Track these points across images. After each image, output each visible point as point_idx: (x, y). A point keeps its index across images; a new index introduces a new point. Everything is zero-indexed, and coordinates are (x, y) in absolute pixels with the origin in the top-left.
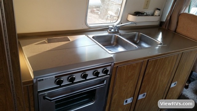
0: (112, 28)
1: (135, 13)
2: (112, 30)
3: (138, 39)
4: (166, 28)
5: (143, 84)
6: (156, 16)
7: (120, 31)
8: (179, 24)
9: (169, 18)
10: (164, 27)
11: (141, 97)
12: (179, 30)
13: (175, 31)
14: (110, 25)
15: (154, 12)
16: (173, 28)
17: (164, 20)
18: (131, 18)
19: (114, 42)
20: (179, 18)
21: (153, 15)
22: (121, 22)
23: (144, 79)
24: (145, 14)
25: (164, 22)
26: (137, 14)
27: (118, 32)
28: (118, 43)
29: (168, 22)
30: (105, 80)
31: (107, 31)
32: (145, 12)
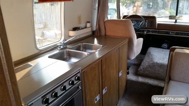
0: (61, 46)
1: (73, 29)
2: (62, 47)
3: (83, 48)
4: (99, 35)
5: (103, 80)
6: (88, 27)
7: (68, 46)
8: (106, 29)
9: (98, 27)
10: (96, 34)
11: (104, 91)
12: (108, 34)
13: (105, 35)
14: (57, 44)
15: (86, 25)
16: (103, 33)
17: (95, 29)
18: (72, 33)
19: (67, 56)
20: (105, 25)
21: (86, 27)
22: (65, 39)
23: (103, 76)
24: (80, 28)
25: (95, 31)
26: (75, 29)
27: (67, 48)
28: (70, 55)
29: (98, 30)
30: (79, 86)
31: (57, 49)
32: (80, 26)
